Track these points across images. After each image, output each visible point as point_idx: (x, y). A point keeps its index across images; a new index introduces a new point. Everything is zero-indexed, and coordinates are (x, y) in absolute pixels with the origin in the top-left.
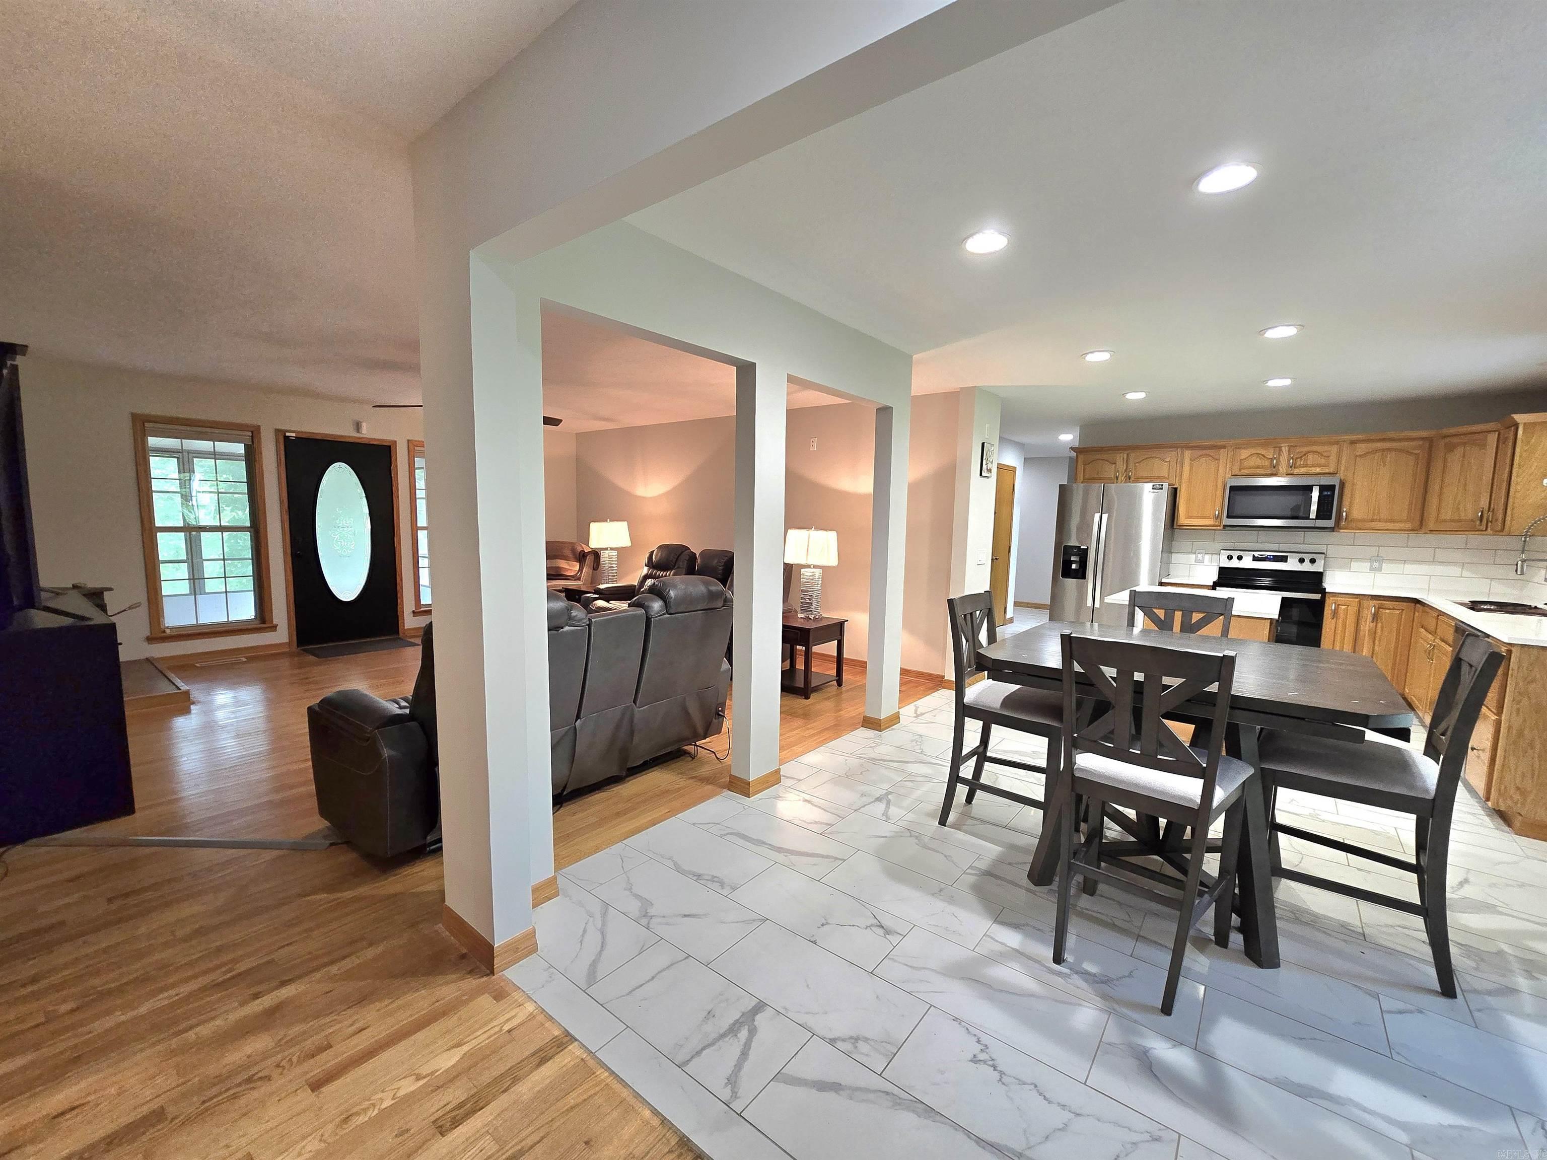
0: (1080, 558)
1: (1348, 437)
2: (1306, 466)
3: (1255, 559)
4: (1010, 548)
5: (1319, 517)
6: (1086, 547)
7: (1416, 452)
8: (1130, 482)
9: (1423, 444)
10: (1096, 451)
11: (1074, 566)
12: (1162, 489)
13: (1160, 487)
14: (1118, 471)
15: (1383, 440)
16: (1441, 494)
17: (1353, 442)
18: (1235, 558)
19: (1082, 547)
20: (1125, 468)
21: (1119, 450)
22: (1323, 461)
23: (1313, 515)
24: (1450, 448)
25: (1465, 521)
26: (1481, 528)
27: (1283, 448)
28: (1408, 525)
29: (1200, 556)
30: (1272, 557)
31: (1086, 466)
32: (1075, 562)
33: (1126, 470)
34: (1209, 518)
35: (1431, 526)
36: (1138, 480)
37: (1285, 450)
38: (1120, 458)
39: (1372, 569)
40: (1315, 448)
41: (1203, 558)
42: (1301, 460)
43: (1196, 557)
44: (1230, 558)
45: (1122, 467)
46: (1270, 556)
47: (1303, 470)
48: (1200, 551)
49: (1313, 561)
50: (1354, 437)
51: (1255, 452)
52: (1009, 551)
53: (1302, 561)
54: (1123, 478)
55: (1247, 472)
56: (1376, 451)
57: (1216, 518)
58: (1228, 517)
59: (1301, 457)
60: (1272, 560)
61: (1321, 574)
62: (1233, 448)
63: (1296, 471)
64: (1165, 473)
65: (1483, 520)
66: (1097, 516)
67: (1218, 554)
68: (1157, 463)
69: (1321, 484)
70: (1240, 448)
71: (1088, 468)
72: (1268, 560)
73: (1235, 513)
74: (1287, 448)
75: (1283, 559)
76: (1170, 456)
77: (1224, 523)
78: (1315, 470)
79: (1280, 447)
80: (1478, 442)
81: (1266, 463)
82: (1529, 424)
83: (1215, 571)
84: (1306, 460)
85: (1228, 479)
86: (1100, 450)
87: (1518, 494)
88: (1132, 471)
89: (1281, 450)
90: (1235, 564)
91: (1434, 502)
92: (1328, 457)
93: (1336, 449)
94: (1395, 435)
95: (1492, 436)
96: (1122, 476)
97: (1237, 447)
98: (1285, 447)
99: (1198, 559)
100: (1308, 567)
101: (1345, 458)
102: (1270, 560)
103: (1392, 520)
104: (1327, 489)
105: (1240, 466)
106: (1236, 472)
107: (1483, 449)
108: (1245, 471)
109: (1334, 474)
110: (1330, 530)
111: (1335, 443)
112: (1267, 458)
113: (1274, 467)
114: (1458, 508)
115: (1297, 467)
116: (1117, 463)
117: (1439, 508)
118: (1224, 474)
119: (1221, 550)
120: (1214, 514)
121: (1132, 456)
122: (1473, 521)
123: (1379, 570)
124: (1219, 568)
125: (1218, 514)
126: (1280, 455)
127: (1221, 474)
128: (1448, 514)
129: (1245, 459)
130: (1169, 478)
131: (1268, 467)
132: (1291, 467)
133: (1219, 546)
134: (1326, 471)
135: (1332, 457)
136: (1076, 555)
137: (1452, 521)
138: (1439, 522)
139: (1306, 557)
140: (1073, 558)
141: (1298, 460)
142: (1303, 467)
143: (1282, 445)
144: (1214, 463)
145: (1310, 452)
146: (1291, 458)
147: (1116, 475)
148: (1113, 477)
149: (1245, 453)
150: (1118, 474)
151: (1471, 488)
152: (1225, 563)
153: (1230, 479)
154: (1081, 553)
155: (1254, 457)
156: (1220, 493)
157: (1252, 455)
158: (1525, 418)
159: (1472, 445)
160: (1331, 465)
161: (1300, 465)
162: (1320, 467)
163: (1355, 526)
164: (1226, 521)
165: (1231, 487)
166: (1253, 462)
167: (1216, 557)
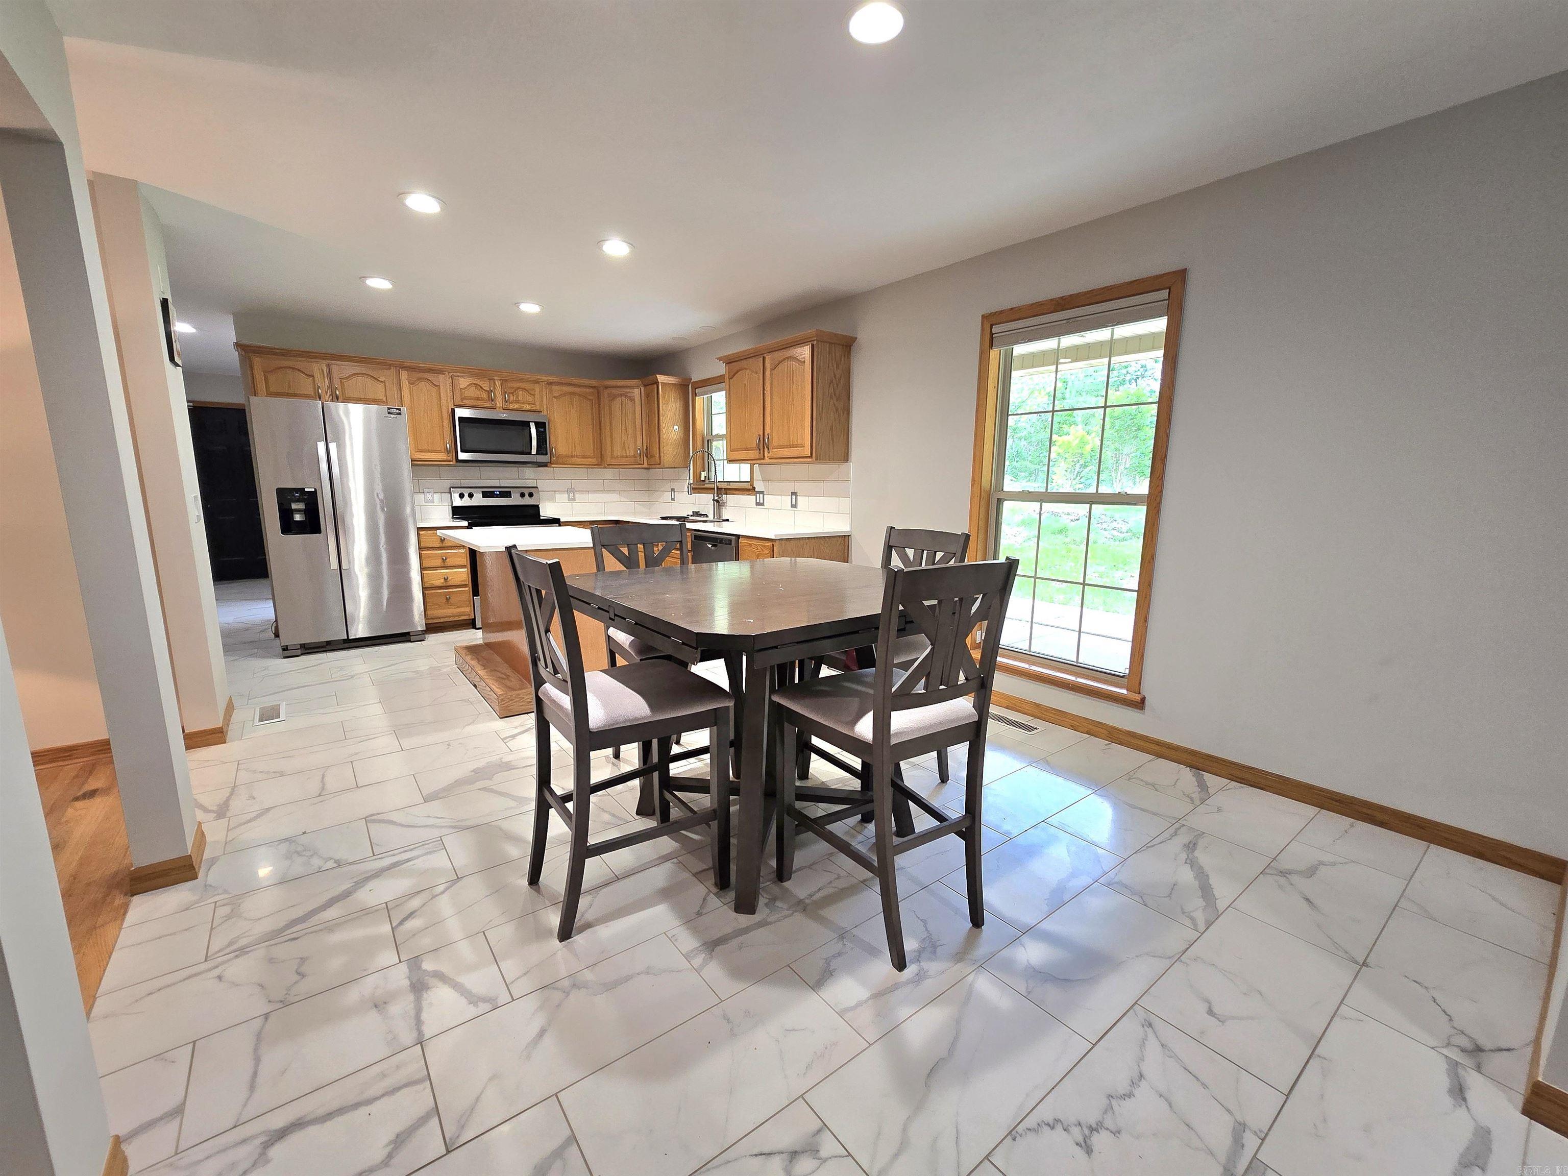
0: (306, 506)
1: (545, 378)
2: (517, 402)
3: (486, 495)
5: (537, 453)
6: (313, 490)
7: (591, 398)
8: (337, 403)
9: (593, 392)
10: (276, 354)
11: (297, 517)
12: (400, 414)
13: (398, 411)
14: (319, 387)
15: (569, 384)
16: (611, 436)
17: (550, 384)
18: (466, 495)
19: (306, 490)
20: (327, 383)
21: (316, 357)
22: (530, 398)
23: (534, 451)
24: (613, 398)
25: (630, 457)
26: (640, 462)
27: (496, 381)
28: (595, 461)
29: (429, 496)
30: (498, 493)
31: (269, 374)
32: (298, 511)
33: (328, 388)
34: (440, 452)
35: (609, 460)
36: (347, 400)
37: (498, 383)
38: (318, 368)
39: (569, 500)
40: (522, 385)
41: (433, 498)
42: (514, 396)
43: (426, 498)
44: (461, 496)
45: (323, 383)
46: (497, 491)
47: (516, 406)
48: (429, 490)
49: (531, 495)
50: (551, 379)
51: (474, 382)
53: (523, 495)
54: (327, 398)
55: (471, 404)
56: (564, 394)
57: (448, 452)
58: (462, 451)
59: (513, 393)
60: (499, 496)
61: (538, 506)
62: (451, 374)
63: (511, 406)
64: (381, 396)
65: (642, 456)
66: (321, 446)
67: (450, 493)
68: (369, 381)
69: (535, 421)
70: (458, 376)
71: (272, 378)
72: (495, 496)
73: (468, 447)
74: (499, 382)
75: (507, 494)
76: (387, 376)
77: (460, 458)
78: (528, 407)
79: (494, 380)
80: (629, 395)
81: (484, 395)
82: (664, 384)
83: (448, 511)
84: (517, 397)
85: (452, 409)
86: (286, 353)
87: (664, 436)
88: (336, 388)
89: (495, 383)
90: (466, 502)
91: (608, 442)
92: (534, 395)
93: (537, 388)
94: (575, 381)
95: (637, 391)
96: (327, 395)
97: (455, 374)
98: (497, 380)
99: (428, 499)
100: (527, 501)
101: (545, 397)
102: (497, 496)
103: (584, 457)
104: (540, 426)
105: (461, 395)
106: (458, 402)
107: (632, 400)
108: (467, 402)
109: (541, 412)
110: (544, 465)
111: (537, 382)
112: (484, 390)
113: (492, 401)
114: (624, 446)
115: (512, 403)
116: (316, 376)
117: (612, 446)
118: (447, 404)
119: (453, 488)
120: (445, 448)
121: (334, 368)
122: (634, 457)
123: (574, 499)
124: (452, 507)
125: (450, 448)
126: (495, 388)
127: (444, 402)
128: (618, 451)
129: (465, 388)
130: (387, 402)
131: (487, 400)
132: (507, 402)
133: (447, 484)
134: (534, 408)
135: (537, 396)
136: (298, 500)
137: (622, 457)
138: (612, 457)
139: (526, 492)
140: (294, 506)
141: (511, 395)
142: (515, 403)
143: (496, 378)
144: (435, 390)
145: (519, 388)
146: (505, 392)
147: (317, 394)
148: (312, 394)
149: (463, 382)
150: (320, 391)
151: (630, 430)
152: (458, 502)
153: (454, 409)
154: (306, 497)
155: (473, 388)
156: (447, 423)
157: (471, 384)
158: (661, 378)
159: (626, 396)
160: (537, 403)
161: (513, 400)
162: (529, 404)
163: (563, 461)
164: (463, 456)
165: (459, 418)
166: (472, 392)
167: (449, 495)
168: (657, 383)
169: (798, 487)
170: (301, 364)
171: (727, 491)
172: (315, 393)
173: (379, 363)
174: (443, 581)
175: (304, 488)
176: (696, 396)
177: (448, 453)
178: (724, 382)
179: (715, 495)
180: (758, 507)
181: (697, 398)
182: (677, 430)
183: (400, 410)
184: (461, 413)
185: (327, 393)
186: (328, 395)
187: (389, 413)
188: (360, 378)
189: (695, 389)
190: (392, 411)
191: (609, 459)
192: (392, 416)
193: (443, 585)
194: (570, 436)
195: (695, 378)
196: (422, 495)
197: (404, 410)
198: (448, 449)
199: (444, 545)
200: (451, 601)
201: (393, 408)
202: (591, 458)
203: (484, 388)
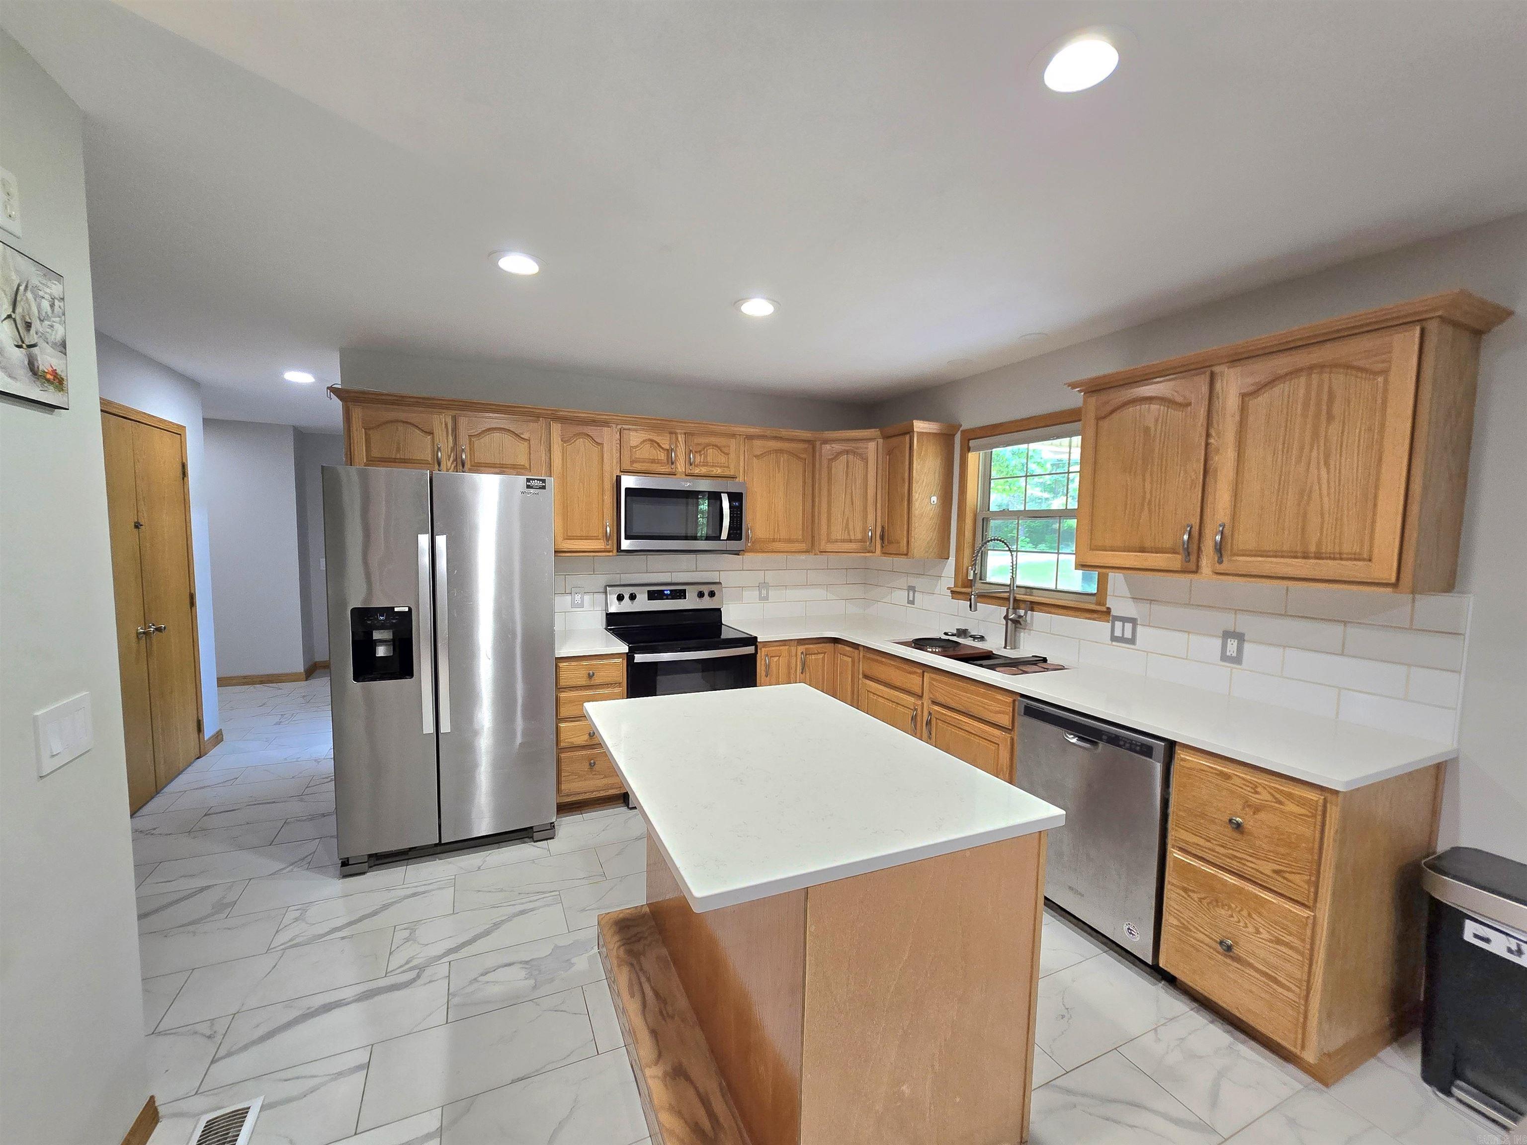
0: (393, 634)
1: (744, 429)
2: (706, 464)
3: (652, 596)
4: (192, 597)
5: (729, 538)
6: (406, 609)
7: (803, 456)
8: (463, 472)
9: (808, 447)
10: (385, 402)
11: (381, 651)
12: (544, 488)
13: (541, 484)
14: (439, 449)
15: (775, 438)
16: (829, 510)
17: (750, 437)
18: (627, 597)
19: (396, 609)
20: (451, 444)
21: (433, 406)
22: (722, 459)
23: (724, 535)
24: (835, 457)
25: (856, 541)
26: (871, 549)
27: (679, 436)
28: (803, 546)
29: (578, 597)
30: (669, 592)
31: (371, 432)
32: (382, 642)
33: (453, 449)
34: (596, 538)
35: (824, 545)
36: (479, 467)
37: (681, 438)
38: (440, 422)
39: (761, 599)
40: (713, 440)
41: (582, 601)
42: (701, 455)
43: (573, 600)
44: (620, 598)
45: (445, 443)
46: (667, 590)
47: (704, 470)
48: (578, 590)
49: (712, 595)
50: (752, 431)
51: (651, 437)
52: (192, 603)
53: (701, 595)
54: (449, 464)
56: (769, 452)
57: (607, 538)
58: (627, 538)
59: (700, 452)
60: (669, 597)
61: (719, 610)
62: (619, 427)
63: (697, 471)
64: (522, 460)
65: (873, 541)
66: (424, 540)
67: (606, 593)
68: (507, 439)
69: (729, 491)
70: (629, 429)
71: (375, 436)
72: (665, 597)
73: (635, 531)
74: (683, 436)
75: (679, 594)
76: (529, 430)
77: (623, 548)
78: (718, 471)
79: (676, 434)
80: (859, 451)
81: (662, 456)
82: (921, 434)
83: (600, 621)
84: (706, 457)
85: (617, 476)
86: (398, 401)
87: (917, 512)
88: (463, 450)
89: (677, 439)
90: (627, 606)
91: (824, 517)
92: (727, 454)
93: (733, 443)
94: (784, 433)
95: (872, 445)
96: (449, 460)
97: (624, 426)
98: (681, 434)
99: (576, 602)
100: (706, 603)
101: (742, 458)
102: (667, 597)
103: (790, 541)
104: (736, 498)
105: (631, 457)
106: (626, 466)
107: (865, 460)
108: (638, 466)
109: (736, 478)
110: (737, 553)
111: (733, 436)
112: (662, 448)
113: (672, 463)
114: (847, 524)
115: (697, 466)
116: (436, 432)
117: (829, 526)
118: (611, 469)
119: (610, 586)
120: (604, 532)
121: (463, 422)
122: (862, 541)
123: (766, 598)
124: (607, 614)
125: (610, 535)
126: (677, 446)
127: (607, 467)
128: (838, 532)
129: (637, 446)
130: (530, 469)
131: (665, 463)
132: (691, 465)
133: (601, 580)
134: (727, 473)
135: (732, 455)
136: (382, 627)
137: (843, 541)
138: (829, 541)
139: (706, 590)
140: (377, 635)
141: (698, 455)
142: (704, 466)
143: (678, 431)
144: (596, 449)
145: (708, 445)
146: (691, 451)
147: (435, 457)
148: (429, 459)
149: (635, 438)
150: (440, 454)
151: (858, 503)
152: (614, 608)
153: (620, 476)
154: (394, 621)
155: (647, 446)
156: (609, 498)
157: (644, 441)
158: (919, 426)
159: (854, 453)
160: (732, 466)
161: (700, 462)
162: (721, 467)
163: (759, 547)
164: (626, 544)
165: (626, 489)
166: (647, 452)
167: (604, 596)
168: (910, 431)
169: (1243, 623)
170: (414, 416)
171: (1033, 606)
172: (433, 459)
173: (523, 414)
174: (586, 737)
175: (393, 608)
176: (969, 450)
177: (608, 541)
178: (1080, 420)
179: (1010, 611)
180: (1114, 643)
181: (970, 455)
182: (935, 502)
183: (544, 481)
184: (629, 482)
185: (449, 457)
186: (451, 461)
187: (528, 487)
188: (497, 435)
189: (969, 440)
190: (532, 483)
191: (823, 543)
192: (532, 491)
193: (587, 743)
194: (773, 512)
195: (967, 423)
196: (569, 598)
197: (551, 482)
198: (608, 535)
199: (592, 683)
200: (597, 767)
201: (534, 479)
202: (797, 541)
203: (663, 446)
